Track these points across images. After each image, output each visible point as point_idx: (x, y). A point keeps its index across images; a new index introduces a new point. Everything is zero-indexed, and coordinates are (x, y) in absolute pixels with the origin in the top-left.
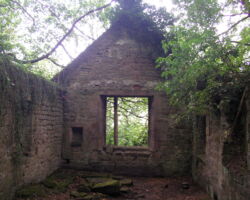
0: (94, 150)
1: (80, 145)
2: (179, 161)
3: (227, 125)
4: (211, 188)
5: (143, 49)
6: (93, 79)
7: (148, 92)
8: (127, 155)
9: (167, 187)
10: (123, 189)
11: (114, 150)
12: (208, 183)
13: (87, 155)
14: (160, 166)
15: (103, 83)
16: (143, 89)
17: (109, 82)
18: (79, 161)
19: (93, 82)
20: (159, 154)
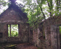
0: (6, 38)
1: (2, 37)
2: (26, 39)
3: (39, 30)
4: (35, 44)
5: (17, 13)
6: (5, 20)
7: (18, 23)
8: (14, 39)
9: (25, 45)
10: (15, 47)
11: (11, 38)
12: (34, 43)
13: (4, 39)
14: (22, 40)
15: (7, 21)
16: (17, 23)
17: (9, 21)
18: (2, 41)
19: (5, 21)
20: (22, 38)
